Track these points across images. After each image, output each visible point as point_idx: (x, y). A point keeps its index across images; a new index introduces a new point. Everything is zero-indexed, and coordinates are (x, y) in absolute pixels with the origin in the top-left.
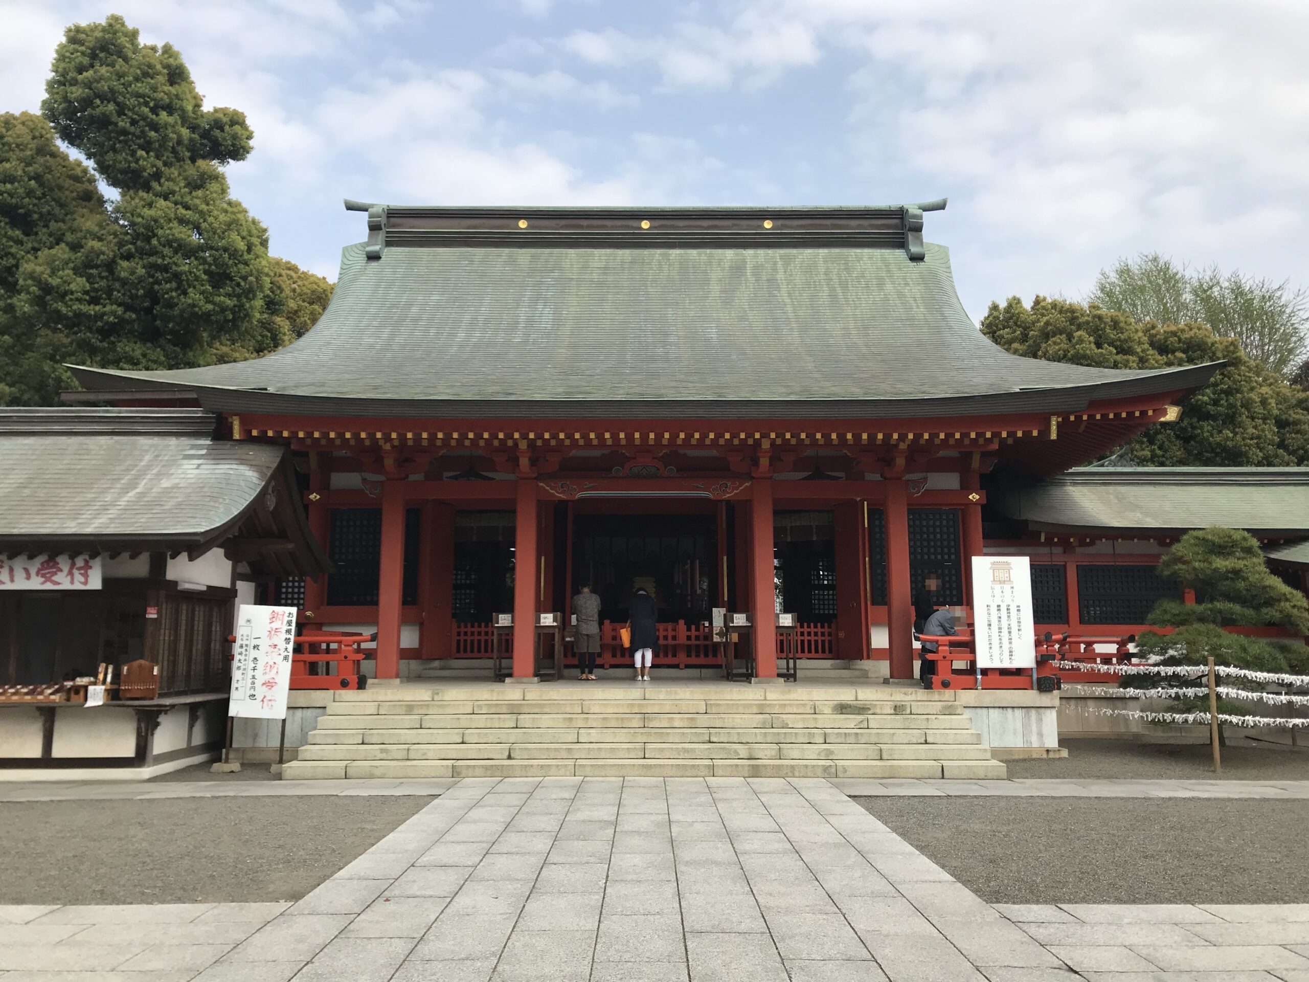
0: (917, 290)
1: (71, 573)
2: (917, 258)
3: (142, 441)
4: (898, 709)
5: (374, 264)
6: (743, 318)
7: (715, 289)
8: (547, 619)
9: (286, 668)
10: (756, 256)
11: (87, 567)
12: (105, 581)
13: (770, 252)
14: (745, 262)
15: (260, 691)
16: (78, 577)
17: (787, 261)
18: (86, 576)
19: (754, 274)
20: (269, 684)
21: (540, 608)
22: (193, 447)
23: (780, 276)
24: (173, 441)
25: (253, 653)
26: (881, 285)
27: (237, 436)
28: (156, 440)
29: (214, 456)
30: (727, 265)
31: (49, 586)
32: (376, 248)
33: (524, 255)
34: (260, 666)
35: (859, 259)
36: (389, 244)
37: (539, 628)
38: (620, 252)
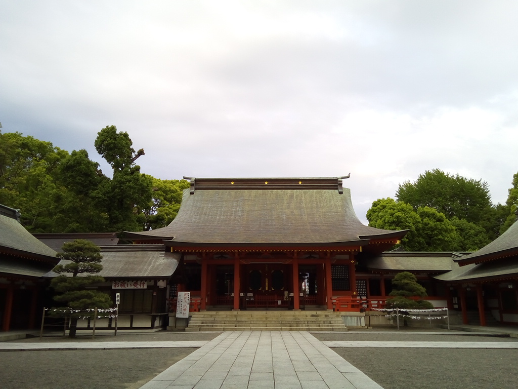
0: (340, 203)
1: (140, 285)
2: (341, 193)
3: (149, 253)
4: (326, 316)
5: (192, 195)
6: (292, 212)
7: (285, 202)
8: (242, 295)
9: (188, 306)
10: (297, 192)
11: (144, 283)
12: (147, 286)
13: (301, 191)
14: (293, 194)
15: (183, 312)
16: (142, 286)
17: (305, 193)
18: (143, 285)
19: (296, 198)
20: (185, 310)
21: (241, 292)
22: (161, 254)
23: (303, 198)
24: (156, 253)
25: (181, 303)
26: (330, 201)
27: (172, 251)
28: (152, 252)
29: (166, 256)
30: (289, 195)
31: (135, 288)
32: (193, 191)
33: (233, 192)
34: (183, 306)
35: (325, 193)
36: (196, 189)
37: (240, 297)
38: (259, 191)
